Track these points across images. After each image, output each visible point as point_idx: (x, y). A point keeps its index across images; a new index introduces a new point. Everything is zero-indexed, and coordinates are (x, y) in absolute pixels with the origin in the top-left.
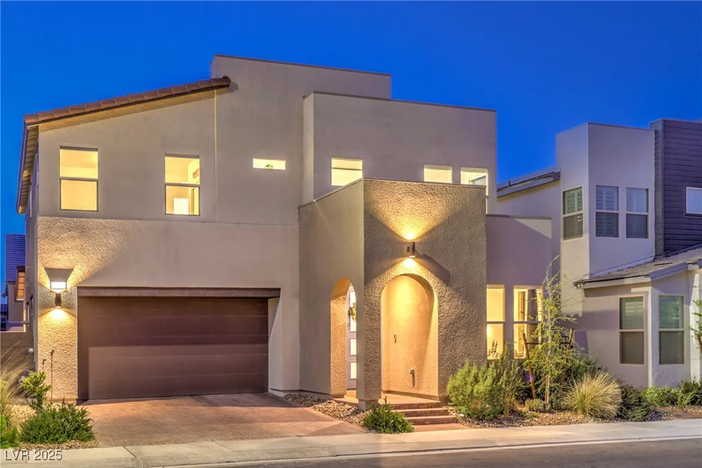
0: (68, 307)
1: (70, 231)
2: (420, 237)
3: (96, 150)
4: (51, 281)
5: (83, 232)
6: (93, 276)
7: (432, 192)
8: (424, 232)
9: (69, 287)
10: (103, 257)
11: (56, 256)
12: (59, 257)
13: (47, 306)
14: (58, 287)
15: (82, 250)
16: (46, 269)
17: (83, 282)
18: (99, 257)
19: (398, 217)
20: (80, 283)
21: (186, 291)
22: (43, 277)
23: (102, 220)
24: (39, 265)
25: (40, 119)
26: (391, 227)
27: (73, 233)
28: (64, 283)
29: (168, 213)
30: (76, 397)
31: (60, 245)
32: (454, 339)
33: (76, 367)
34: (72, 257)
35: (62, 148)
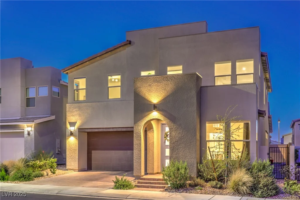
0: (75, 136)
2: (160, 101)
3: (85, 78)
4: (70, 127)
5: (80, 108)
6: (82, 124)
7: (167, 79)
8: (162, 98)
9: (75, 129)
10: (86, 117)
11: (72, 118)
13: (69, 136)
14: (72, 129)
15: (80, 115)
16: (69, 123)
17: (80, 126)
18: (85, 117)
19: (150, 93)
20: (79, 127)
21: (115, 129)
22: (68, 125)
23: (85, 104)
24: (67, 121)
25: (66, 70)
26: (146, 98)
27: (77, 109)
28: (74, 127)
29: (109, 98)
30: (77, 169)
31: (73, 114)
32: (178, 149)
33: (77, 158)
34: (76, 118)
35: (75, 78)
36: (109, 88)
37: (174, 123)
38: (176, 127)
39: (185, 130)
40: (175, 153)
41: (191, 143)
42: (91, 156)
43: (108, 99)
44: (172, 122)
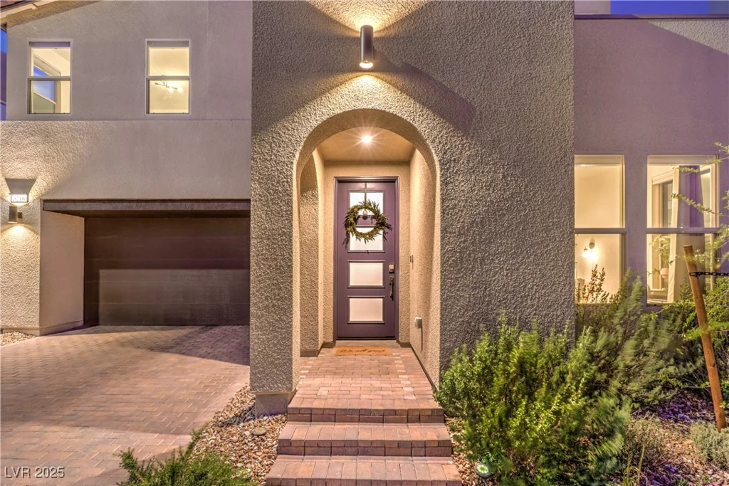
0: (29, 223)
1: (33, 136)
3: (67, 44)
4: (12, 193)
5: (47, 135)
6: (56, 187)
9: (31, 199)
10: (69, 165)
11: (18, 165)
12: (20, 166)
14: (18, 200)
15: (46, 158)
16: (7, 180)
17: (47, 193)
18: (65, 165)
20: (43, 195)
21: (169, 204)
22: (4, 189)
23: (68, 122)
27: (36, 138)
28: (25, 196)
29: (151, 112)
30: (37, 326)
31: (22, 153)
32: (483, 259)
33: (38, 292)
34: (34, 166)
35: (32, 44)
36: (152, 83)
37: (466, 134)
38: (473, 152)
39: (518, 171)
40: (469, 279)
41: (547, 230)
42: (97, 284)
43: (148, 112)
44: (457, 127)
